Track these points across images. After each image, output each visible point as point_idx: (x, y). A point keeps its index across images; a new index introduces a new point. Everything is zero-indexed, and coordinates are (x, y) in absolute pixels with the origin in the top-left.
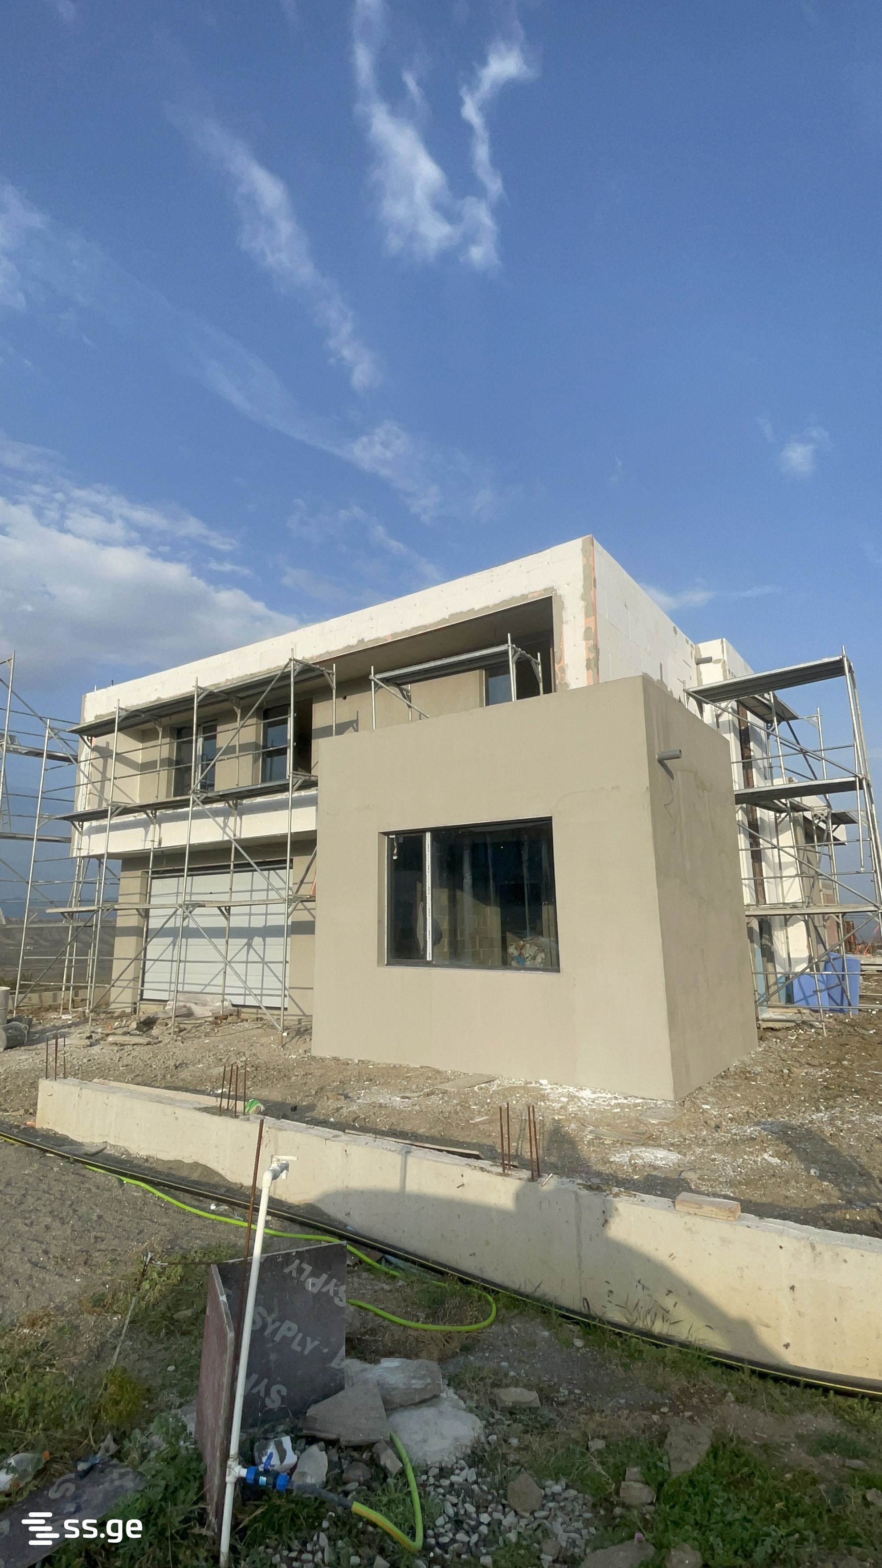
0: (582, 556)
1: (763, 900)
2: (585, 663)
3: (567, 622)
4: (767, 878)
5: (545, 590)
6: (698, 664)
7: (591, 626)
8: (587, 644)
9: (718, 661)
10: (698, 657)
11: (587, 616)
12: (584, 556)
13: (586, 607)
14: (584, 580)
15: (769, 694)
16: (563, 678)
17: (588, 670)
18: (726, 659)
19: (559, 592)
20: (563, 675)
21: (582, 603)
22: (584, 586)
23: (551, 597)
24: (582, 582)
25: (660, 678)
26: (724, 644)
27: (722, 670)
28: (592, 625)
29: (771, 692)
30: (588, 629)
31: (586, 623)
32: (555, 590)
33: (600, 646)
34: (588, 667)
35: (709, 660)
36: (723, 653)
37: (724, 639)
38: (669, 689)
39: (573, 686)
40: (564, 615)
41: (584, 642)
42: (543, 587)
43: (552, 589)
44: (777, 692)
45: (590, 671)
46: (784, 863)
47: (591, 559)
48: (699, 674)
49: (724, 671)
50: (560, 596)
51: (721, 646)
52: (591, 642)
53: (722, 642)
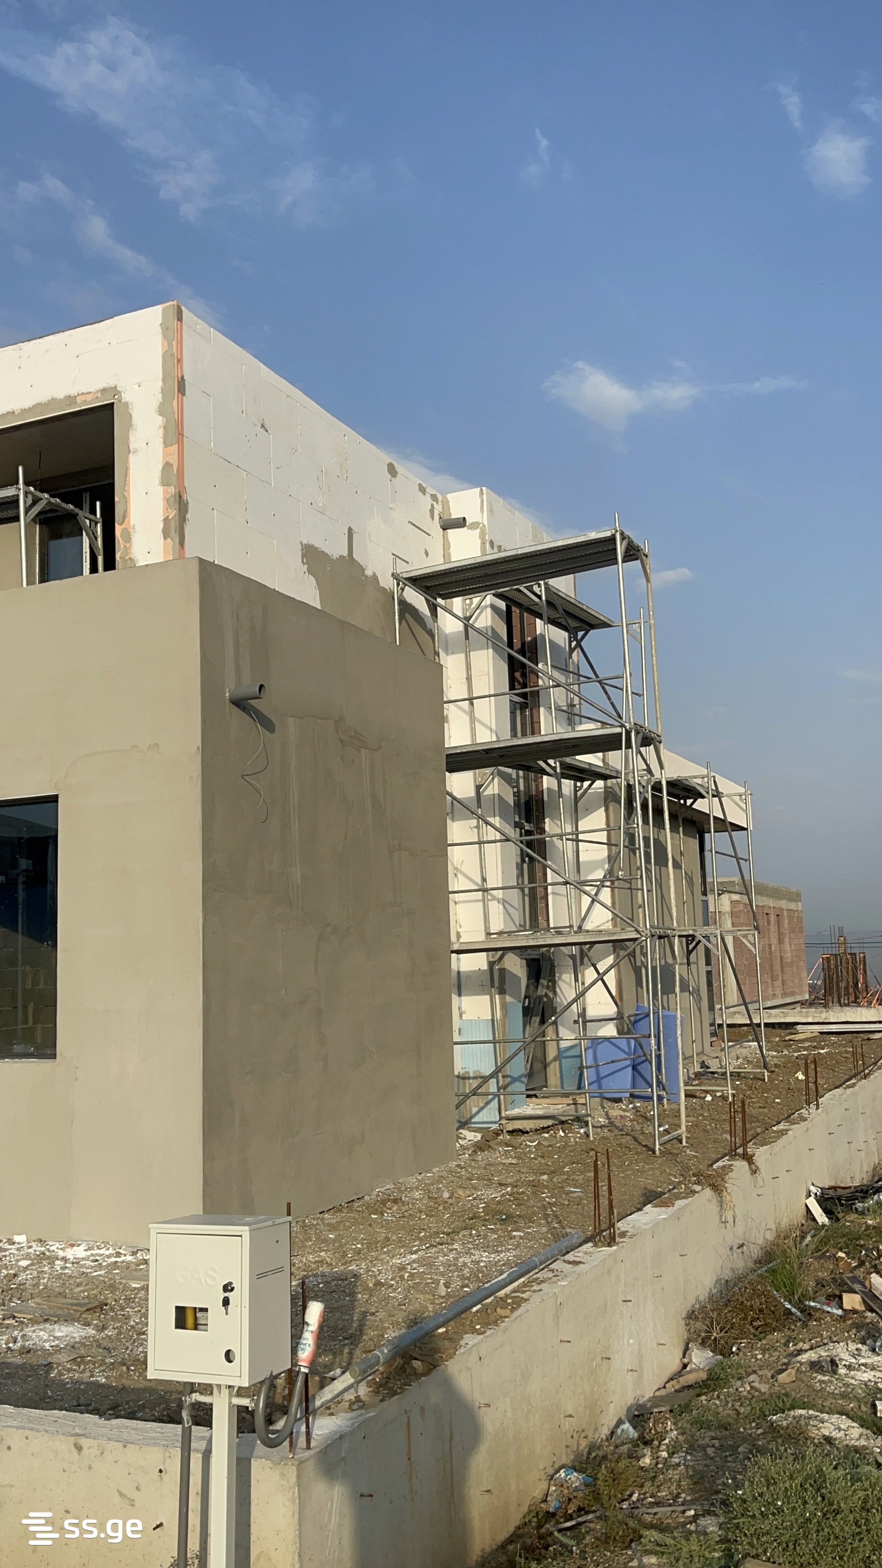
0: (160, 336)
1: (545, 923)
2: (161, 526)
3: (136, 451)
4: (552, 884)
5: (104, 391)
6: (444, 528)
7: (171, 461)
8: (165, 492)
9: (475, 526)
10: (445, 517)
11: (166, 444)
12: (165, 337)
13: (165, 428)
14: (164, 380)
15: (539, 586)
16: (127, 550)
17: (165, 538)
18: (486, 523)
19: (126, 397)
20: (127, 545)
21: (160, 420)
22: (163, 391)
23: (112, 404)
24: (160, 383)
25: (345, 553)
26: (485, 496)
27: (480, 541)
28: (174, 460)
29: (542, 582)
30: (167, 466)
31: (165, 455)
32: (119, 392)
33: (190, 497)
34: (166, 534)
35: (461, 523)
36: (482, 512)
37: (484, 488)
38: (369, 573)
39: (141, 563)
40: (132, 438)
41: (161, 488)
42: (101, 386)
43: (114, 391)
44: (552, 582)
45: (169, 540)
46: (584, 862)
47: (174, 343)
48: (446, 546)
49: (483, 543)
50: (126, 404)
51: (479, 500)
52: (172, 490)
53: (481, 493)
